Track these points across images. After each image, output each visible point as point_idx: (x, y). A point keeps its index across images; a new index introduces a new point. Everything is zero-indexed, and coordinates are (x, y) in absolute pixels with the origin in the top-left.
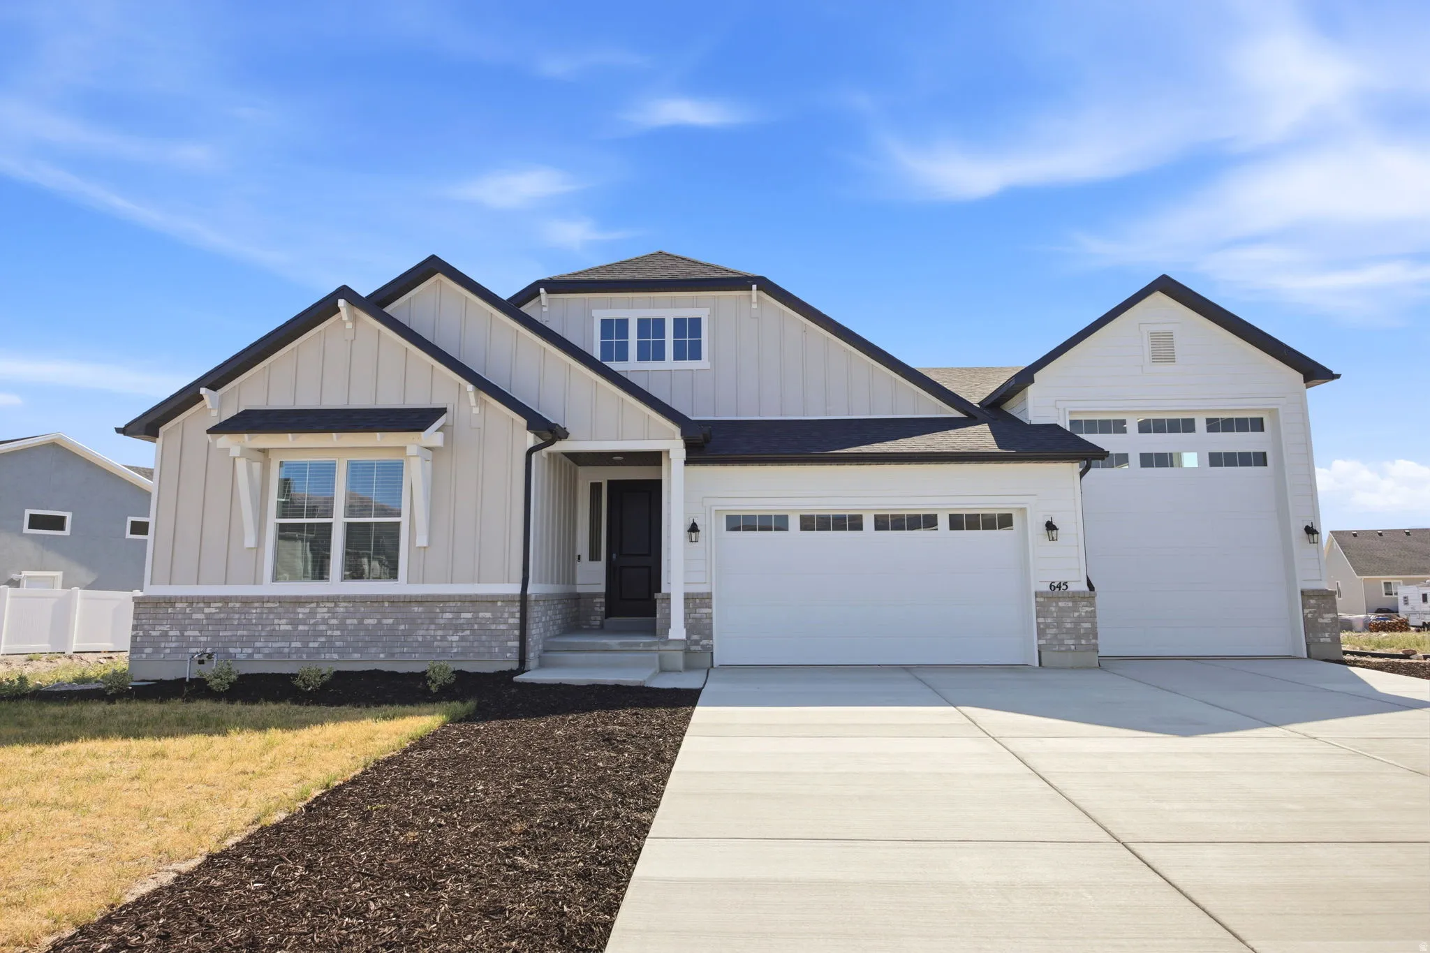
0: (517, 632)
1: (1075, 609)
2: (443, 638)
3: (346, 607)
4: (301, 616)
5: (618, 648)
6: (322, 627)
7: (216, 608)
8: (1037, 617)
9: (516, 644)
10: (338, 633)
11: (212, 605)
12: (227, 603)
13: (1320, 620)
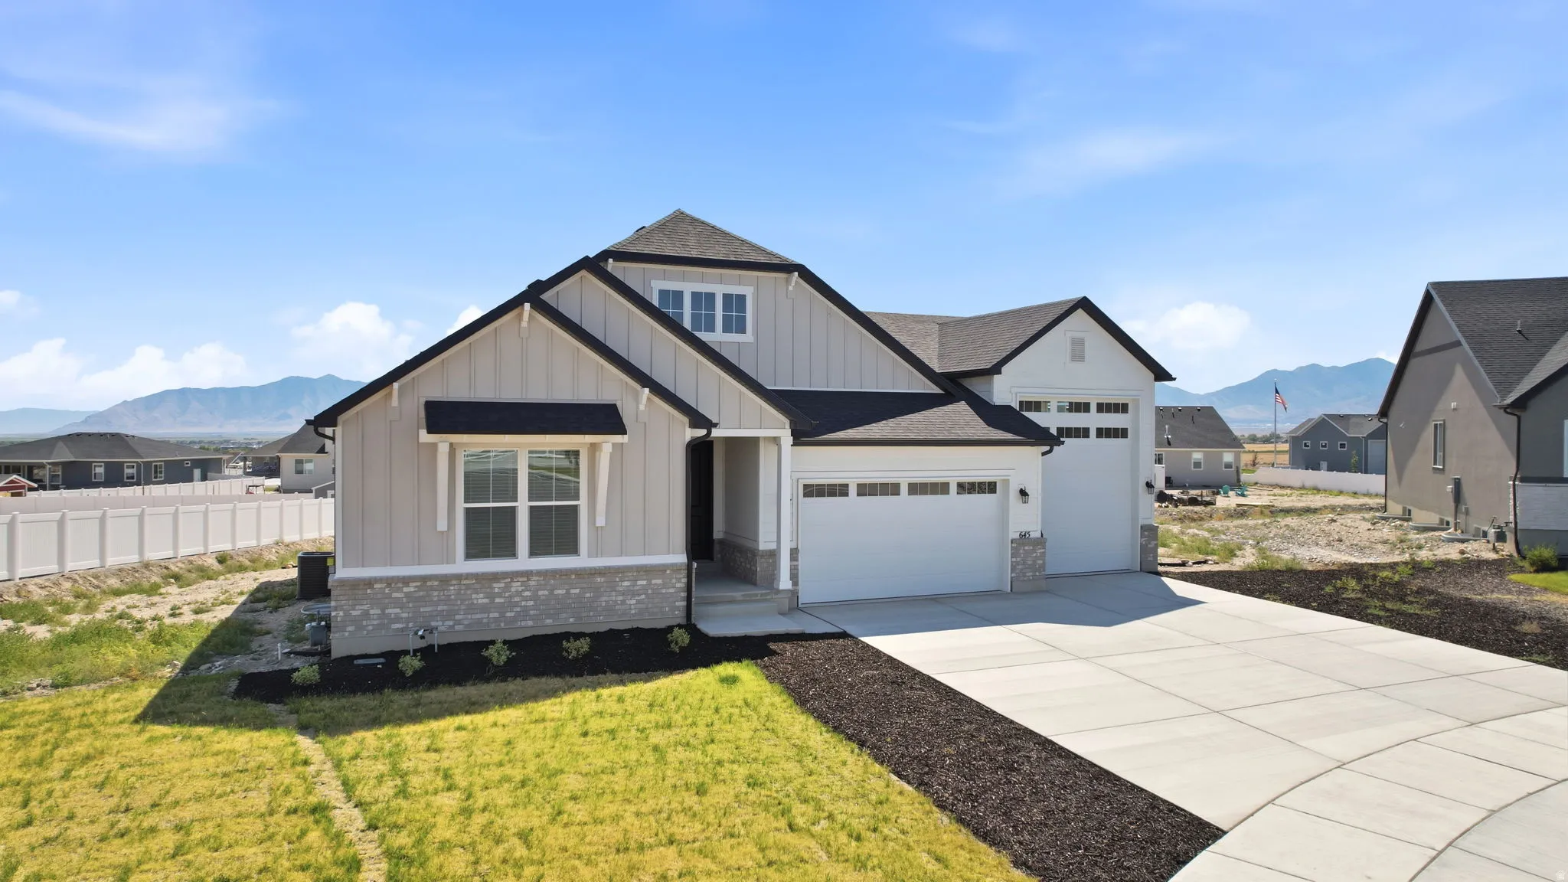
0: (684, 594)
1: (1034, 551)
2: (623, 602)
3: (538, 580)
4: (496, 590)
5: (741, 598)
6: (517, 599)
7: (416, 587)
8: (1012, 557)
9: (684, 603)
10: (532, 603)
11: (411, 584)
12: (425, 582)
13: (1149, 546)
